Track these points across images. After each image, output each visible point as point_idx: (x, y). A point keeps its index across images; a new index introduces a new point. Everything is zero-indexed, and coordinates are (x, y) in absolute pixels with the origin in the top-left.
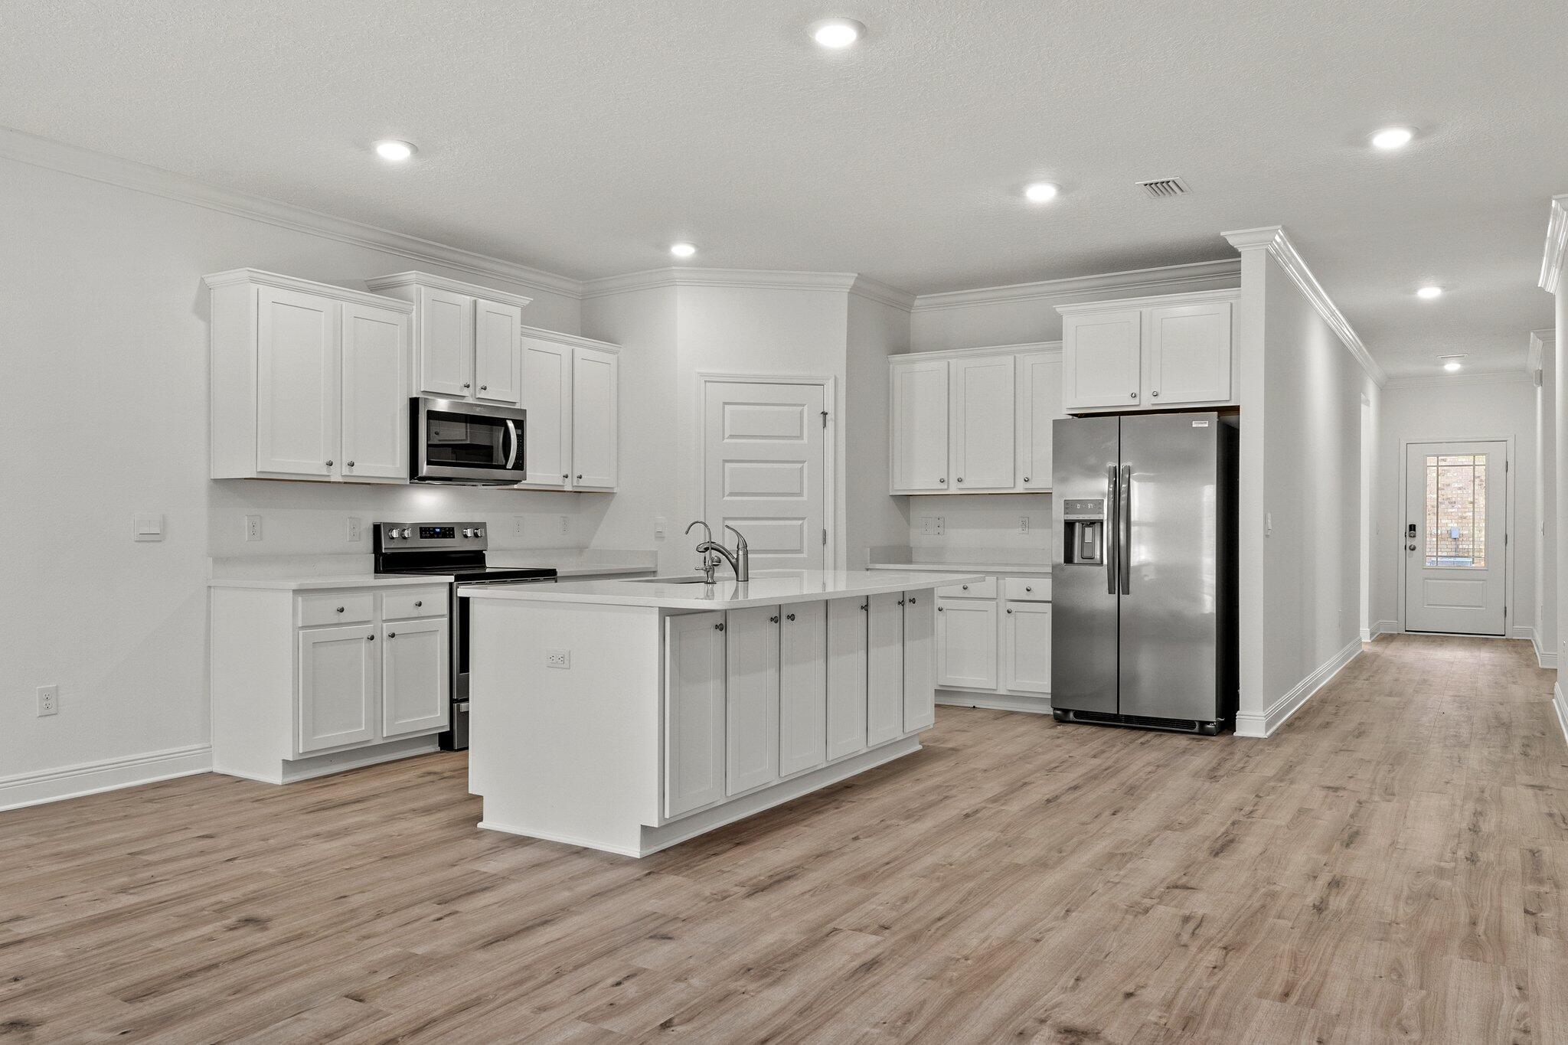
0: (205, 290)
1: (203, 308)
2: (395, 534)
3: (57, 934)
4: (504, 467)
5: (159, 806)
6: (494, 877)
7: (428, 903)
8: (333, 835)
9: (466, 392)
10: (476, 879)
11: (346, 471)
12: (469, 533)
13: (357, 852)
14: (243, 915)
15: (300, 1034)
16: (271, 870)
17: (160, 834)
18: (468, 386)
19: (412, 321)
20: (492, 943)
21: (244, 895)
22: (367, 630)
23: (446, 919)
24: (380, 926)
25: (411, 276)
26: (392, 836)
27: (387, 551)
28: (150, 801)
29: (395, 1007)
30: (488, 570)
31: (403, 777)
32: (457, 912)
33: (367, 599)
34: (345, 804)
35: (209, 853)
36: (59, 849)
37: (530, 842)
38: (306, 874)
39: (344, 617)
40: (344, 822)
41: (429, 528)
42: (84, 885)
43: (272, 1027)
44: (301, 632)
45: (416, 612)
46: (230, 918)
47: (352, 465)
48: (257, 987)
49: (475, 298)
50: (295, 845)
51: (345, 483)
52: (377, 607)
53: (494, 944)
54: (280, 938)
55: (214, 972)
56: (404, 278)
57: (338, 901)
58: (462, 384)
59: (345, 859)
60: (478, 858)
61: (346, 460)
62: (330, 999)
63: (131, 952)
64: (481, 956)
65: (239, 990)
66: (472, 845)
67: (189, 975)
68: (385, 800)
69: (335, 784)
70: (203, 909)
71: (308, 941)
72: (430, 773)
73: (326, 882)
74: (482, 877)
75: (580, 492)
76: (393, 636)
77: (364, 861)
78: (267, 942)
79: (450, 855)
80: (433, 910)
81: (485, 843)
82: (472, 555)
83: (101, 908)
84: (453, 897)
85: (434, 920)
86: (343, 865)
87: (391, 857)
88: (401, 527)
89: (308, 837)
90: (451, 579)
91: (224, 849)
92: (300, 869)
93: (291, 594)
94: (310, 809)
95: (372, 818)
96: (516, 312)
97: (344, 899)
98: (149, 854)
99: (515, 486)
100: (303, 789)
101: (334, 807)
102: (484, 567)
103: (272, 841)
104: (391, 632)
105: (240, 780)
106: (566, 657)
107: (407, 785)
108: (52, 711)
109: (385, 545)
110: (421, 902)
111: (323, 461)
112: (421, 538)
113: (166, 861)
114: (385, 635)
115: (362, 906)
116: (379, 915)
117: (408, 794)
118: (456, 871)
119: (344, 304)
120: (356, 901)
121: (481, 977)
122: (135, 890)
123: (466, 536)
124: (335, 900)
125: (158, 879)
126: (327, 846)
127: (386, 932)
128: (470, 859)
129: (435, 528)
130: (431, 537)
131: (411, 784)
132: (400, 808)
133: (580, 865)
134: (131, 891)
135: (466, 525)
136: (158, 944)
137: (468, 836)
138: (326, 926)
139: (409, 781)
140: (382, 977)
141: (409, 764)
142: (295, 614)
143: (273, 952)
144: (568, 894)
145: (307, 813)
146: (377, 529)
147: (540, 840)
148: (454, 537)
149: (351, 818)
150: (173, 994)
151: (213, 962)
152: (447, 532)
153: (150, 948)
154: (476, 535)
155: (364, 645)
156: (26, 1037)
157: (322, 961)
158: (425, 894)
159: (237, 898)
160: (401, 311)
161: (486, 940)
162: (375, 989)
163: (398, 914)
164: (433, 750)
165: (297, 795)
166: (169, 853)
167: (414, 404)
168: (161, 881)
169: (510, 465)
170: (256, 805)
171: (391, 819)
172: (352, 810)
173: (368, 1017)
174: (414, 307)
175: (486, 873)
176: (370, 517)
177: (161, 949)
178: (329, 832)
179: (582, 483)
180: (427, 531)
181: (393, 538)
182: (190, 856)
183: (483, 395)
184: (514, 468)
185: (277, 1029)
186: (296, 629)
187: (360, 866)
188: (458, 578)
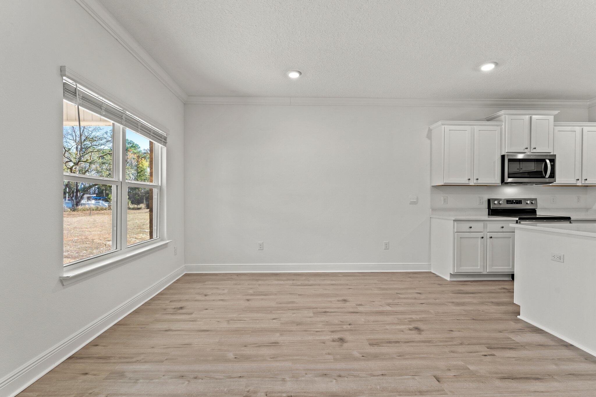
0: (430, 131)
1: (429, 136)
2: (496, 202)
3: (366, 313)
4: (544, 177)
5: (412, 279)
6: (518, 344)
7: (483, 346)
8: (458, 304)
9: (526, 151)
10: (508, 342)
11: (475, 181)
12: (528, 202)
13: (464, 313)
14: (416, 326)
15: (411, 386)
16: (432, 311)
17: (407, 289)
18: (527, 148)
19: (502, 129)
20: (505, 378)
21: (420, 318)
22: (481, 235)
23: (488, 357)
24: (461, 349)
25: (502, 112)
26: (479, 311)
27: (493, 208)
28: (410, 277)
29: (451, 392)
30: (537, 216)
31: (493, 288)
32: (494, 355)
33: (481, 224)
34: (468, 293)
35: (417, 299)
36: (381, 286)
37: (541, 332)
38: (443, 317)
39: (471, 230)
40: (464, 300)
41: (511, 200)
42: (381, 300)
43: (404, 377)
44: (456, 234)
45: (501, 230)
46: (411, 325)
47: (477, 179)
48: (407, 357)
49: (531, 116)
50: (444, 304)
51: (475, 185)
52: (485, 227)
53: (506, 380)
54: (423, 339)
55: (397, 344)
56: (500, 114)
57: (449, 332)
58: (524, 148)
59: (459, 315)
60: (513, 332)
61: (475, 178)
62: (428, 375)
63: (380, 327)
64: (498, 383)
65: (401, 355)
66: (513, 325)
67: (390, 342)
68: (483, 295)
69: (467, 285)
70: (406, 319)
71: (431, 345)
72: (504, 289)
73: (448, 322)
74: (512, 342)
75: (588, 186)
76: (491, 237)
77: (465, 318)
78: (418, 340)
79: (501, 326)
80: (484, 350)
81: (519, 326)
82: (530, 210)
83: (381, 309)
84: (495, 347)
85: (483, 355)
86: (457, 317)
87: (476, 320)
88: (499, 200)
89: (450, 302)
90: (517, 219)
91: (422, 299)
92: (442, 314)
93: (452, 221)
94: (455, 292)
95: (475, 301)
96: (552, 118)
97: (451, 332)
98: (401, 294)
99: (551, 185)
100: (456, 284)
101: (463, 293)
102: (536, 215)
103: (437, 301)
104: (490, 236)
105: (438, 276)
106: (562, 257)
107: (493, 291)
108: (387, 248)
109: (492, 206)
110: (480, 344)
111: (467, 178)
112: (507, 203)
113: (404, 298)
114: (488, 237)
115: (457, 337)
116: (461, 344)
117: (493, 295)
118: (500, 335)
119: (475, 127)
120: (455, 334)
121: (495, 395)
122: (392, 306)
123: (527, 203)
124: (448, 331)
125: (399, 304)
126: (454, 308)
127: (461, 353)
128: (509, 331)
129: (513, 201)
130: (512, 203)
131: (495, 291)
132: (487, 300)
133: (566, 353)
134: (390, 306)
135: (528, 199)
136: (388, 327)
137: (512, 320)
138: (440, 341)
139: (495, 290)
140: (452, 374)
141: (497, 283)
142: (454, 228)
143: (418, 344)
144: (556, 368)
145: (453, 293)
146: (489, 201)
147: (547, 333)
148: (522, 204)
149: (467, 299)
150: (382, 348)
151: (399, 340)
152: (519, 202)
153: (385, 328)
154: (532, 203)
155: (480, 240)
156: (341, 345)
157: (432, 356)
158: (484, 341)
159: (417, 318)
160: (497, 126)
161: (503, 375)
162: (446, 378)
163: (469, 346)
164: (509, 279)
165: (453, 286)
166: (407, 296)
167: (503, 157)
168: (400, 305)
169: (547, 176)
170: (439, 286)
171: (482, 303)
172: (469, 296)
173: (438, 391)
174: (503, 123)
175: (514, 340)
176: (486, 197)
177: (387, 329)
178: (457, 302)
179: (587, 182)
180: (509, 201)
181: (495, 204)
182: (411, 298)
183: (534, 151)
184: (549, 177)
185: (404, 379)
186: (454, 233)
187: (463, 320)
188: (520, 219)
